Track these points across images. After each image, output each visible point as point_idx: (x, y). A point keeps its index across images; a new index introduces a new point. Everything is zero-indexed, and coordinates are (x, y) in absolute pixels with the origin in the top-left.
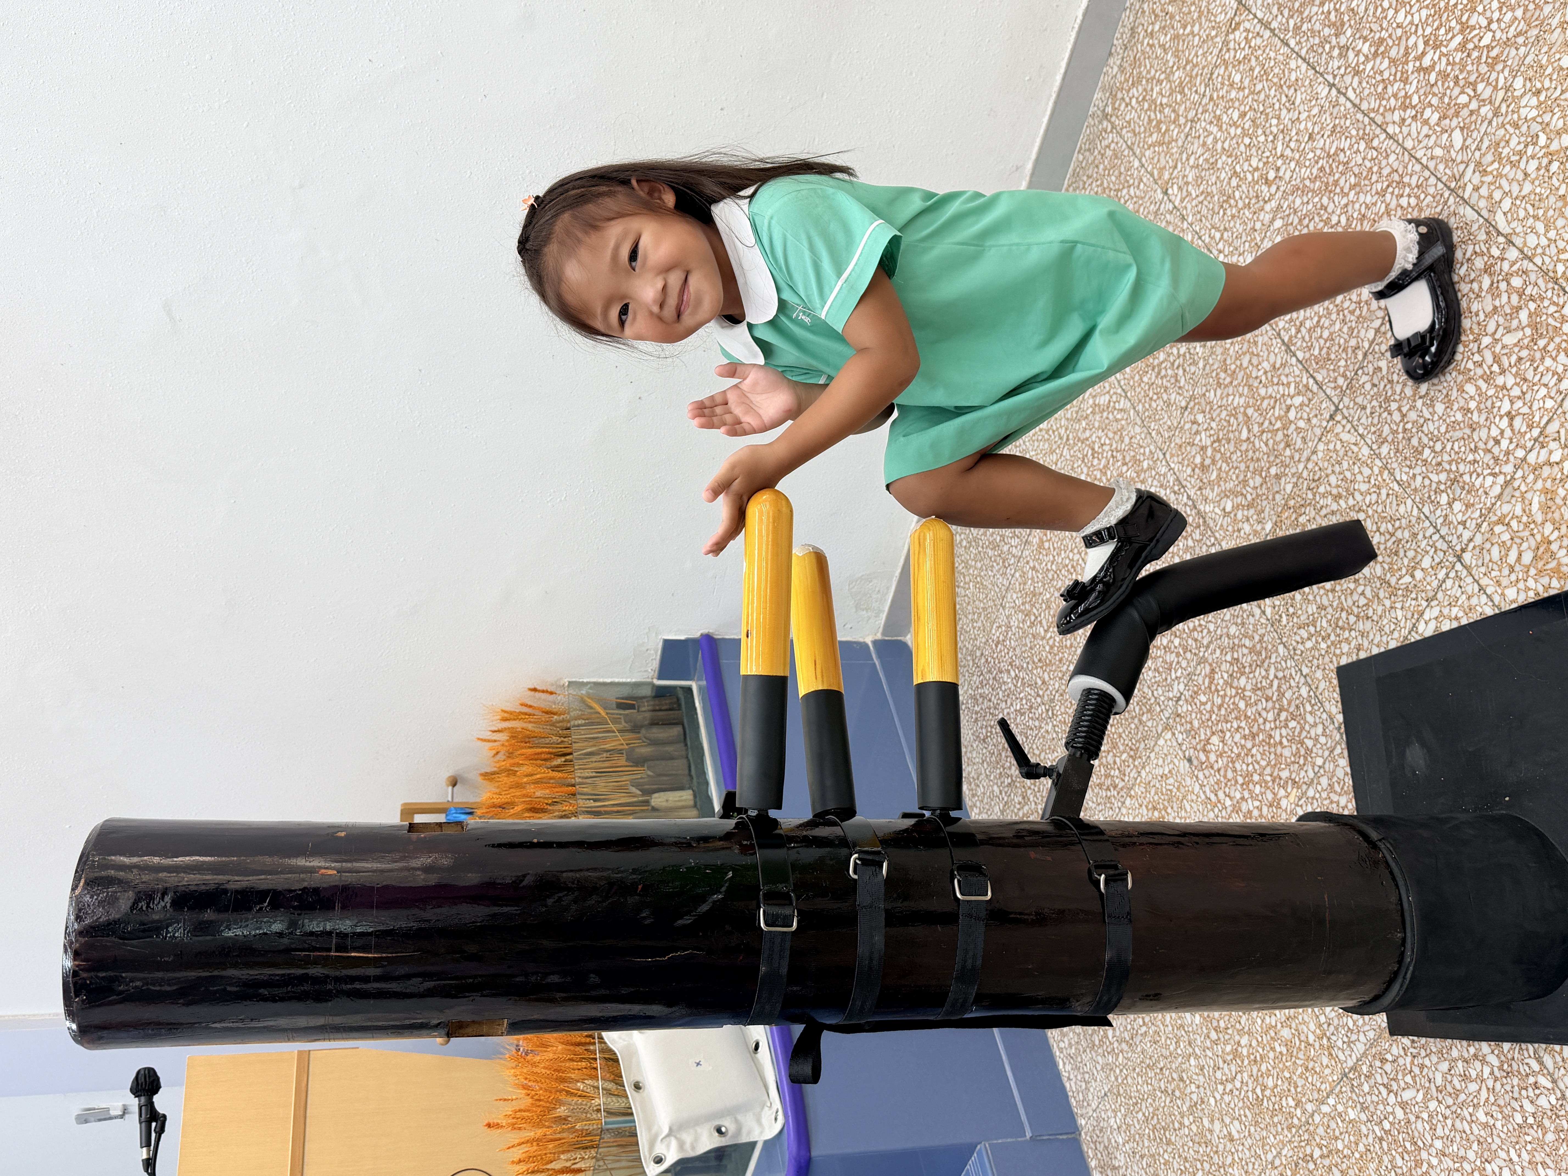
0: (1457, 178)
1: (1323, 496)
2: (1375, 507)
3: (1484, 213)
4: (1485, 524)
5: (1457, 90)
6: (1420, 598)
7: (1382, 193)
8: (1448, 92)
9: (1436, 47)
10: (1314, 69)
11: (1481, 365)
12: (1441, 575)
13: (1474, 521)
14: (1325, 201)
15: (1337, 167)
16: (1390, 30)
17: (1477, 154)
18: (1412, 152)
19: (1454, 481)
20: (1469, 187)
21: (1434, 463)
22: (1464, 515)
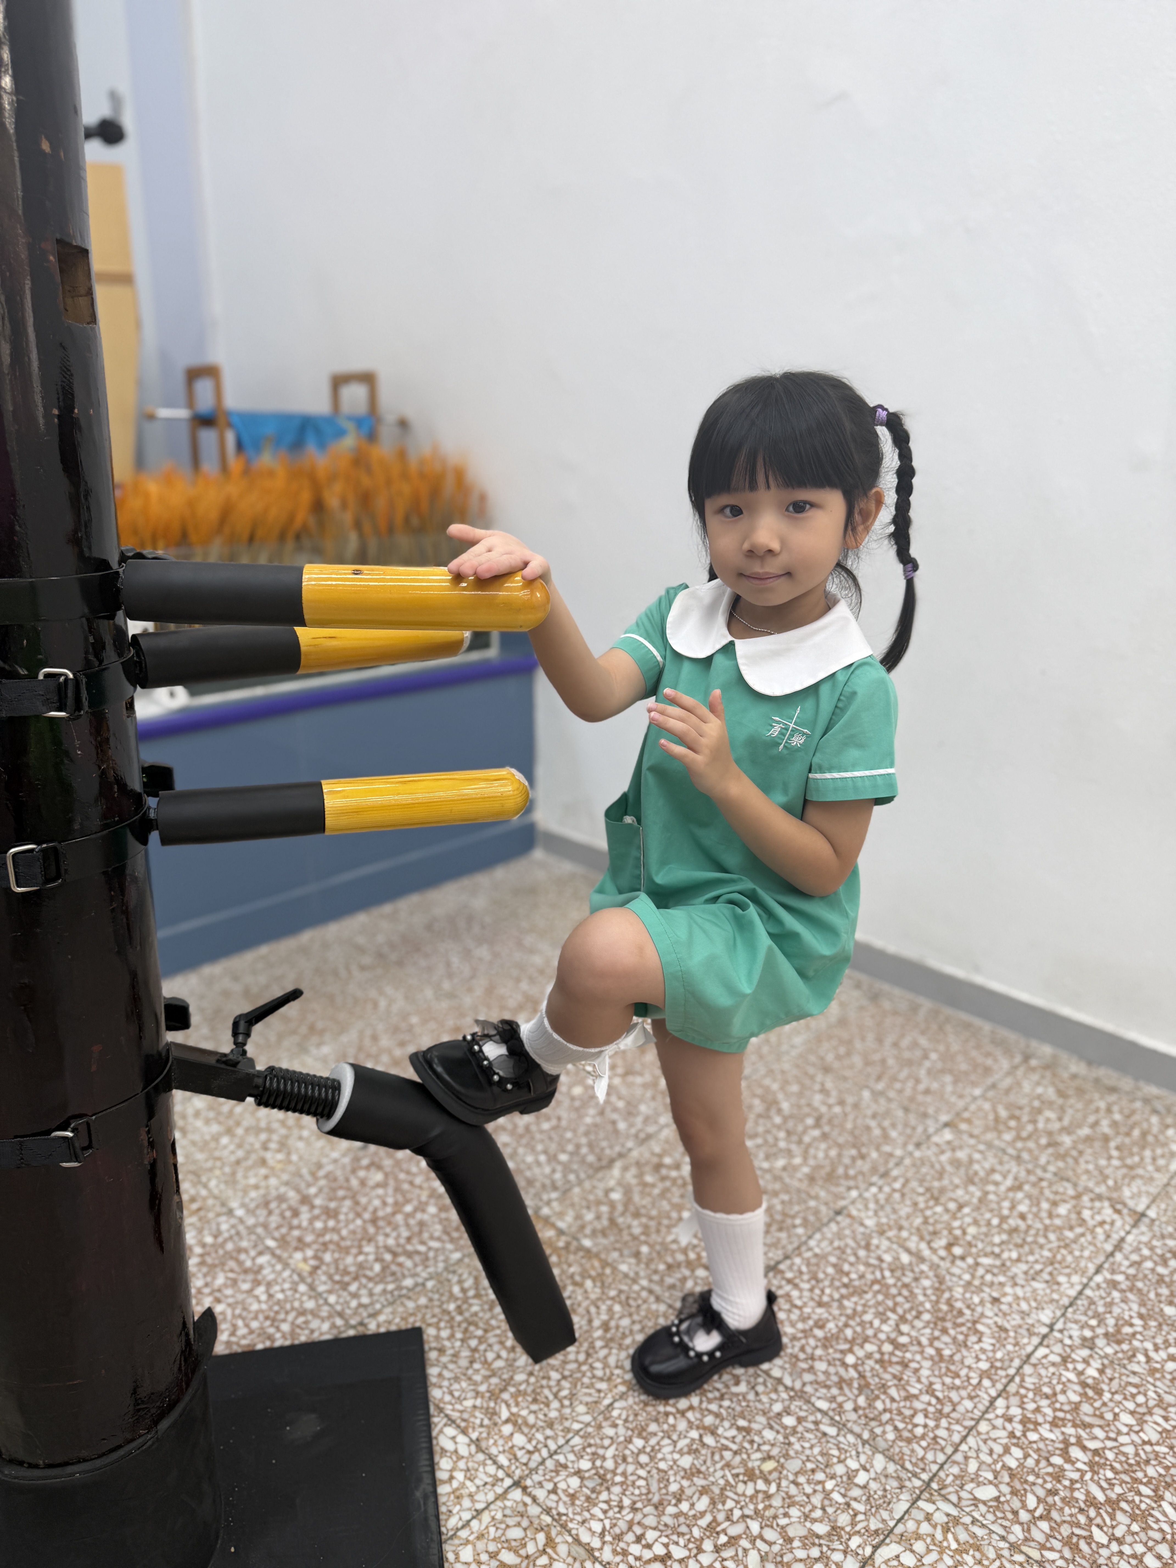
0: (943, 1492)
1: (610, 1310)
2: (589, 1374)
3: (900, 1529)
4: (548, 1520)
5: (1041, 1493)
6: (481, 1430)
7: (930, 1390)
8: (1040, 1481)
9: (1091, 1464)
10: (1071, 1305)
11: (728, 1518)
12: (503, 1460)
13: (554, 1505)
14: (926, 1317)
15: (962, 1333)
16: (1111, 1404)
17: (967, 1520)
18: (974, 1432)
19: (603, 1478)
20: (929, 1508)
21: (627, 1452)
22: (565, 1491)
